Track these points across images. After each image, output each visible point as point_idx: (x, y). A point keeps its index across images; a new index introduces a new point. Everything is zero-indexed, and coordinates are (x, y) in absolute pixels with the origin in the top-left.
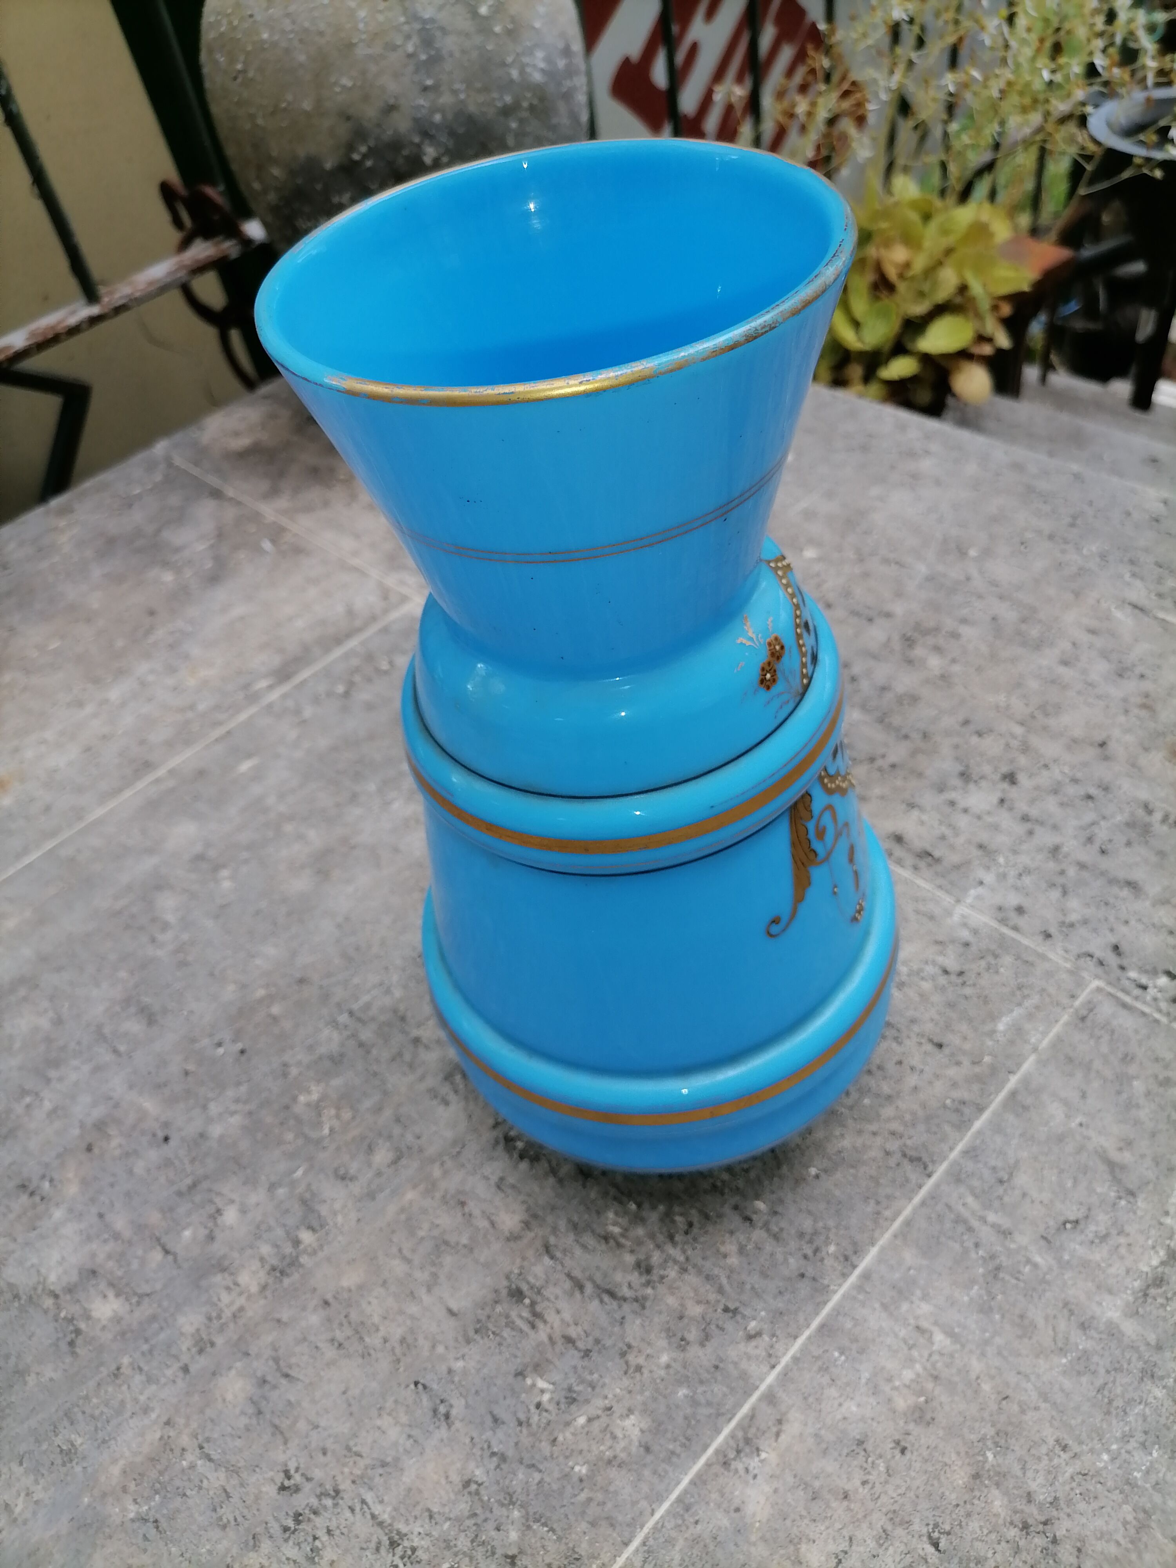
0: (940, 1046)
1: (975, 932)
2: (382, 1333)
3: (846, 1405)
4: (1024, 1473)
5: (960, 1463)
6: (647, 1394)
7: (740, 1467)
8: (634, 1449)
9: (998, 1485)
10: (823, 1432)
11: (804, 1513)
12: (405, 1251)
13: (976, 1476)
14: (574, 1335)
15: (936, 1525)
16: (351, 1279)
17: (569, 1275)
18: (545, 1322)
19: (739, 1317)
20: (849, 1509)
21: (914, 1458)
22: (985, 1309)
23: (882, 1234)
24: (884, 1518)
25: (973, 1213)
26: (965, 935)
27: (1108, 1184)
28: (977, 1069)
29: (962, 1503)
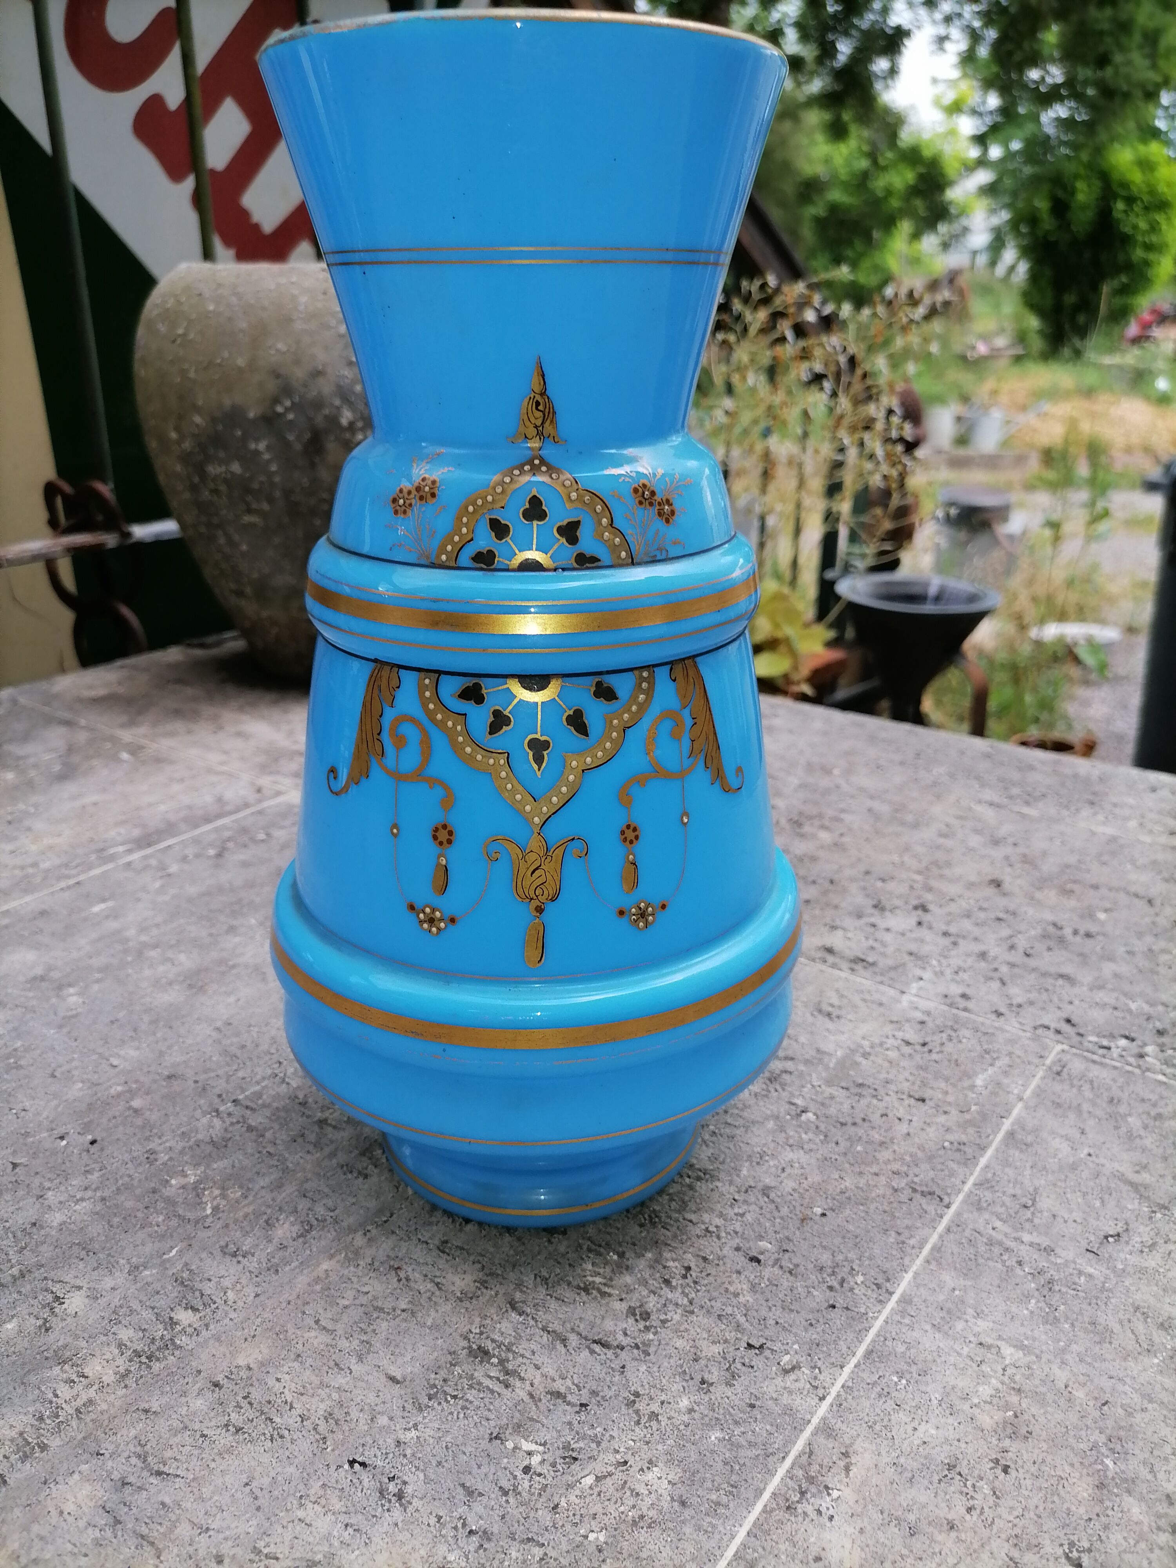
0: (923, 1100)
1: (928, 1013)
2: (299, 1409)
3: (922, 1428)
4: (1155, 1476)
5: (1077, 1475)
6: (670, 1442)
7: (810, 1509)
8: (665, 1504)
9: (1129, 1492)
10: (902, 1460)
11: (905, 1552)
12: (323, 1323)
13: (1101, 1486)
14: (563, 1390)
15: (1072, 1544)
16: (249, 1356)
17: (544, 1329)
18: (522, 1379)
19: (767, 1353)
20: (959, 1540)
21: (1021, 1476)
22: (1051, 1319)
23: (913, 1260)
24: (1006, 1545)
25: (1006, 1235)
26: (919, 1016)
27: (1136, 1201)
28: (967, 1116)
29: (1095, 1517)
